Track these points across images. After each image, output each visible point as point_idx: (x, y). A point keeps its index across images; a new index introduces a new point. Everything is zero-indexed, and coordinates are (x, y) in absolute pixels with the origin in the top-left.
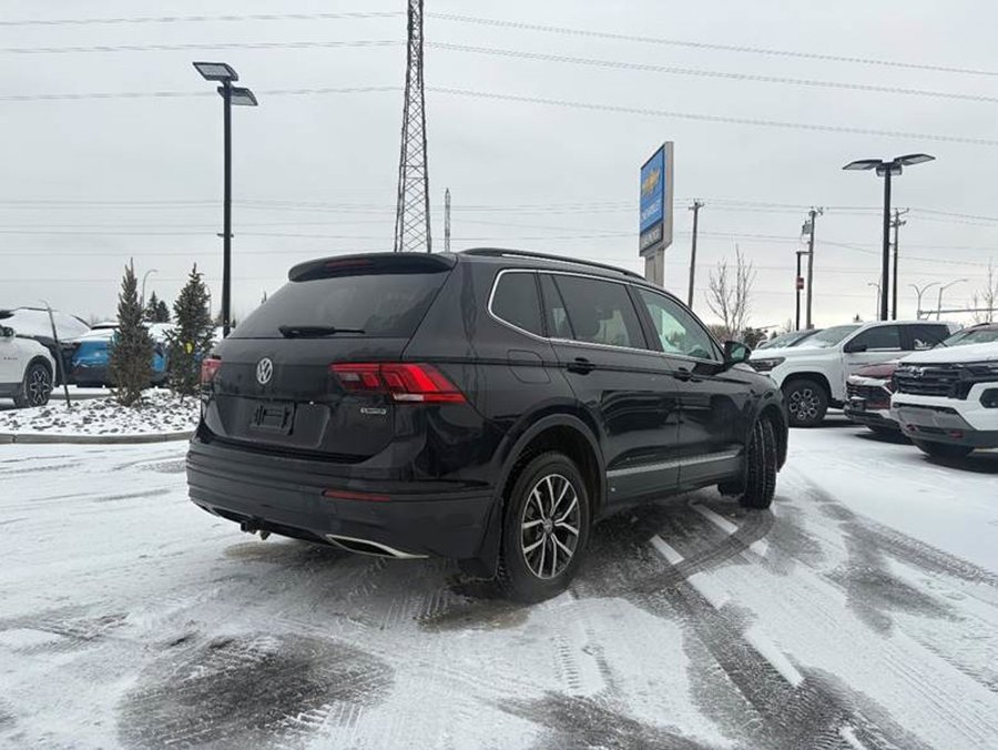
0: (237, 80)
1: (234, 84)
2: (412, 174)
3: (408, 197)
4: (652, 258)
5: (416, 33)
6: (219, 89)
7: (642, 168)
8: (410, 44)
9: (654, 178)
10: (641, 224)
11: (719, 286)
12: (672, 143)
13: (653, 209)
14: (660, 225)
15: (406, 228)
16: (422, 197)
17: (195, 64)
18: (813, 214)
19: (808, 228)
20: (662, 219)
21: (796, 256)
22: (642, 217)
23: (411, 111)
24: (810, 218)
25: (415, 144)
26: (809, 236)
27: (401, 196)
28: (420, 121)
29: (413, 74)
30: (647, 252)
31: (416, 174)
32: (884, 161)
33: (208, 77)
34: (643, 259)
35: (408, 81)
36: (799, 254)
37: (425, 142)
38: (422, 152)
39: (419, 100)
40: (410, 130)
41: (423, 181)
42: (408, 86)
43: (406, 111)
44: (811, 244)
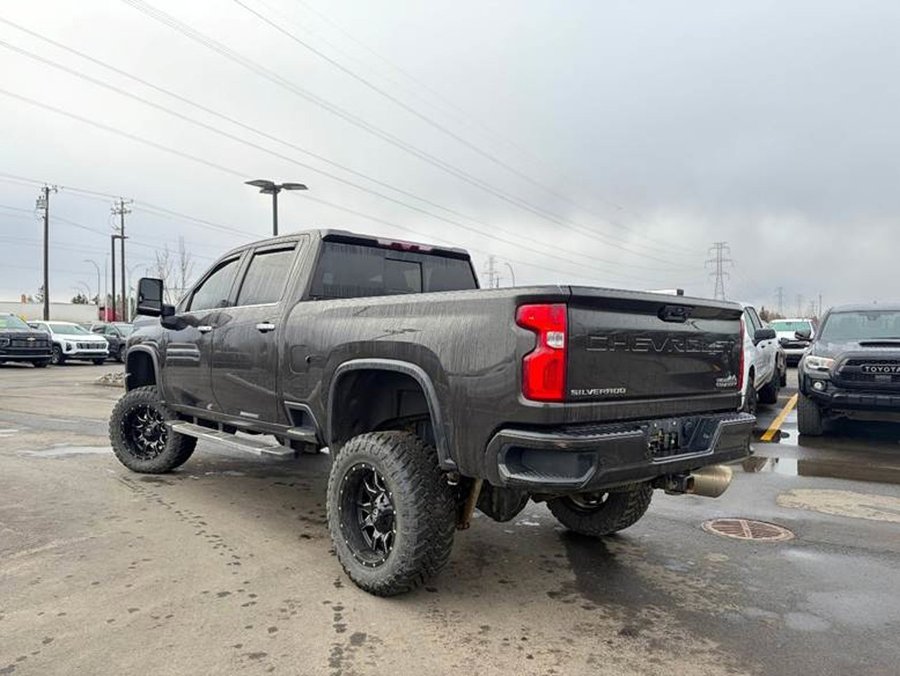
18: (48, 190)
19: (43, 204)
21: (110, 239)
24: (43, 194)
32: (276, 184)
36: (114, 238)
44: (46, 219)
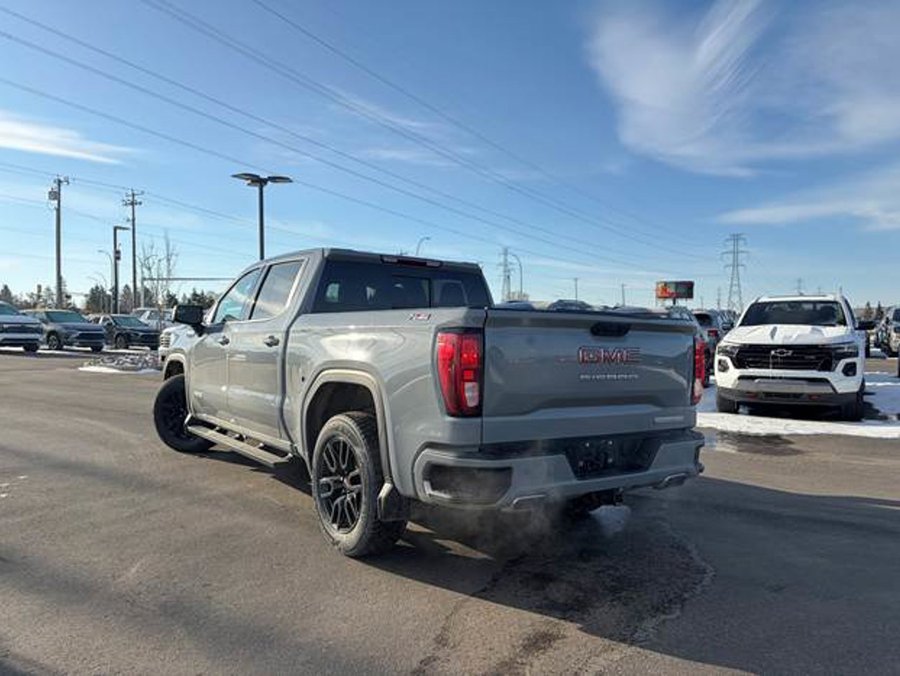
18: (60, 182)
19: (55, 195)
24: (56, 185)
26: (56, 202)
44: (58, 210)
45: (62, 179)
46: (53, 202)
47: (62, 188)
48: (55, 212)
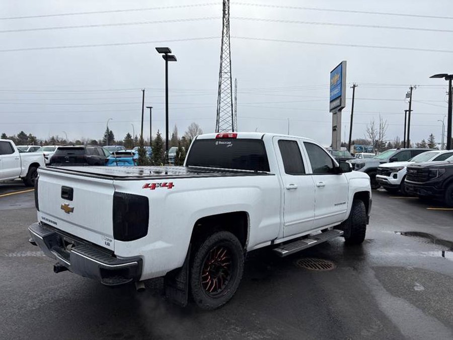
0: (170, 52)
1: (169, 54)
2: (224, 76)
3: (222, 86)
4: (336, 113)
5: (226, 12)
6: (163, 56)
7: (331, 72)
8: (224, 17)
9: (337, 77)
10: (330, 98)
11: (370, 130)
12: (346, 62)
13: (336, 91)
14: (340, 99)
15: (222, 100)
16: (229, 86)
17: (156, 48)
18: (412, 88)
20: (341, 96)
22: (331, 95)
23: (224, 47)
24: (410, 90)
25: (226, 63)
26: (409, 98)
27: (220, 86)
28: (228, 52)
29: (225, 31)
30: (333, 110)
31: (226, 76)
33: (160, 52)
34: (331, 113)
35: (223, 34)
36: (406, 111)
37: (230, 61)
38: (229, 66)
39: (228, 42)
40: (224, 56)
41: (230, 79)
42: (223, 37)
43: (222, 48)
44: (410, 103)
45: (413, 87)
46: (407, 99)
47: (413, 91)
48: (409, 103)
